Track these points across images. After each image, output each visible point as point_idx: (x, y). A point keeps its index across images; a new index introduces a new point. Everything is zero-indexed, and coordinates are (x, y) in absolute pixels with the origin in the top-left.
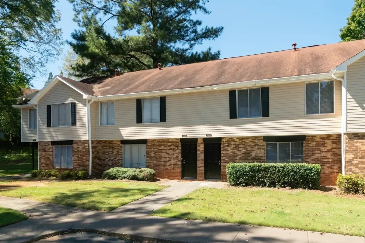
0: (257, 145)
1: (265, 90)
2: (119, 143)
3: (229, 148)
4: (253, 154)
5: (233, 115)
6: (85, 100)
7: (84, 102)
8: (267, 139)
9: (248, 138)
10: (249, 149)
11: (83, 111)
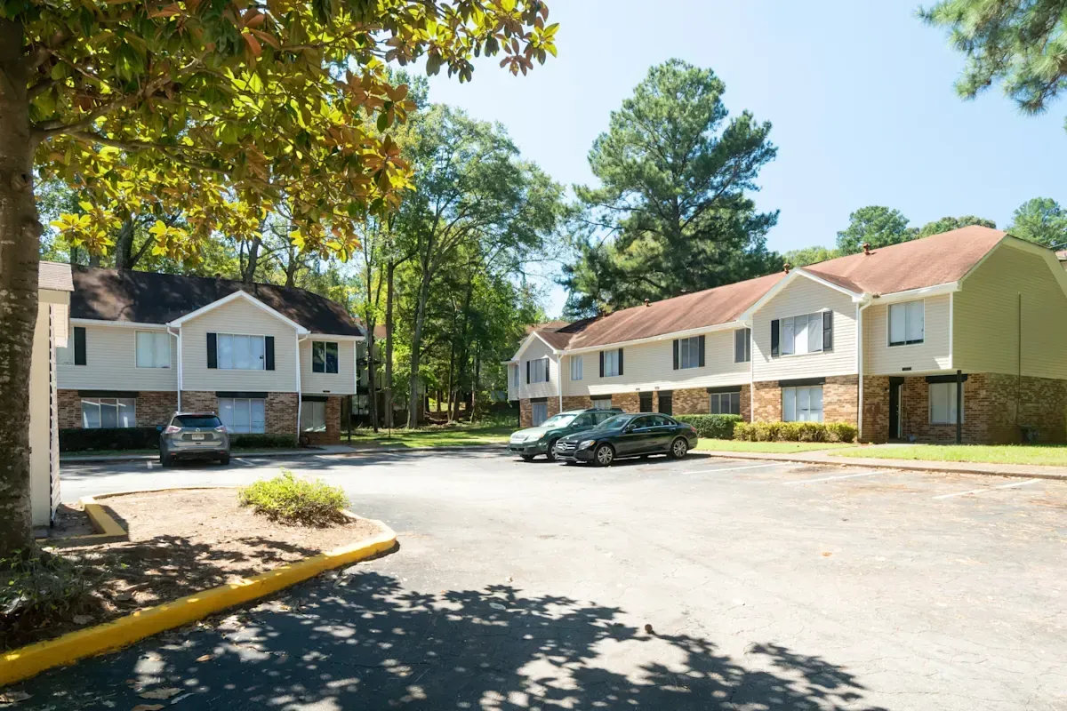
0: (702, 397)
1: (702, 338)
2: (589, 399)
3: (678, 402)
4: (699, 407)
5: (676, 367)
6: (556, 355)
7: (555, 358)
8: (710, 390)
9: (694, 389)
10: (695, 401)
11: (555, 369)
